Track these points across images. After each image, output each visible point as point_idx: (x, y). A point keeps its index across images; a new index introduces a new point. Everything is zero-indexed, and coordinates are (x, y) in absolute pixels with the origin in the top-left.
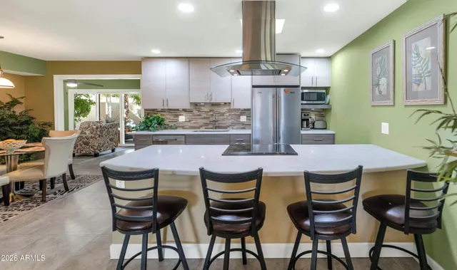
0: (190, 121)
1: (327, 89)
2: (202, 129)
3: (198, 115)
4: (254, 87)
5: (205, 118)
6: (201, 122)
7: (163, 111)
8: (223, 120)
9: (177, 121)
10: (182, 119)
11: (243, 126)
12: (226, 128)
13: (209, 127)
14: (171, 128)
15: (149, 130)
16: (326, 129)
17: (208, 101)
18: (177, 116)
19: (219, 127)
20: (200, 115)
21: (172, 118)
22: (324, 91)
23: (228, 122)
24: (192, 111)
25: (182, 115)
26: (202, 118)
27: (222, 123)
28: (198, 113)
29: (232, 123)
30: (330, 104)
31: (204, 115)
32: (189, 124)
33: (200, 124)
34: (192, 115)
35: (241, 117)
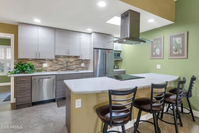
0: (51, 67)
1: (120, 51)
2: (58, 71)
3: (56, 63)
5: (61, 65)
6: (58, 67)
7: (32, 60)
8: (72, 65)
9: (42, 66)
10: (45, 65)
11: (82, 69)
12: (73, 70)
13: (63, 69)
14: (38, 71)
15: (24, 73)
16: (118, 69)
17: (67, 55)
18: (42, 63)
19: (69, 70)
20: (58, 63)
21: (38, 64)
22: (120, 52)
23: (74, 67)
24: (53, 61)
25: (45, 63)
26: (59, 65)
27: (71, 67)
28: (57, 62)
29: (77, 67)
30: (122, 58)
31: (60, 63)
32: (50, 68)
33: (57, 68)
34: (52, 63)
35: (82, 64)
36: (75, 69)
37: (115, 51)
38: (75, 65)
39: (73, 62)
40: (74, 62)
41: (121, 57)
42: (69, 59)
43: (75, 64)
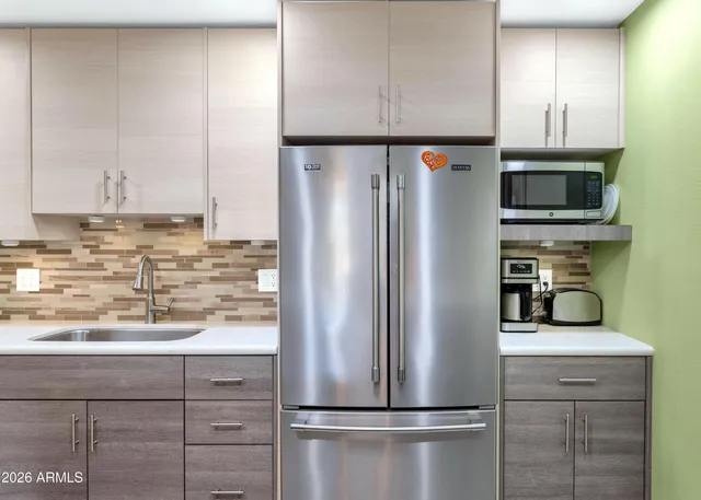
0: (58, 290)
1: (610, 157)
2: (104, 322)
3: (91, 266)
4: (291, 141)
5: (116, 277)
6: (102, 292)
8: (194, 283)
10: (28, 280)
11: (267, 310)
12: (199, 316)
13: (132, 311)
16: (599, 326)
18: (11, 269)
19: (173, 316)
20: (98, 266)
22: (597, 167)
23: (208, 293)
24: (69, 252)
25: (29, 265)
26: (106, 278)
27: (186, 298)
28: (92, 259)
29: (226, 298)
30: (623, 221)
31: (114, 266)
32: (55, 301)
33: (98, 303)
34: (66, 265)
35: (260, 273)
36: (211, 311)
37: (507, 156)
38: (214, 279)
39: (199, 259)
40: (207, 263)
41: (609, 212)
42: (173, 239)
43: (216, 273)
